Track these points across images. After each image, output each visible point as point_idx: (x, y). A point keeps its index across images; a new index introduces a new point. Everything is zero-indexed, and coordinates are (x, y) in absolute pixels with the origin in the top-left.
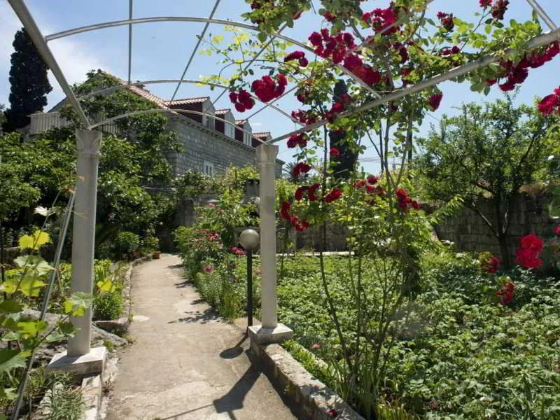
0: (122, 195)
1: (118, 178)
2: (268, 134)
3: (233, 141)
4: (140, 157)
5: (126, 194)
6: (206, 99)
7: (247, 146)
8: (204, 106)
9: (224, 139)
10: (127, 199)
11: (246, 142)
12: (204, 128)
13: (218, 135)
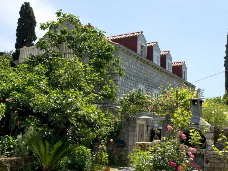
0: (79, 112)
1: (77, 96)
2: (183, 63)
3: (159, 67)
4: (93, 78)
5: (84, 112)
6: (140, 33)
7: (169, 72)
8: (138, 38)
9: (153, 66)
10: (84, 116)
11: (168, 69)
12: (139, 56)
13: (148, 63)
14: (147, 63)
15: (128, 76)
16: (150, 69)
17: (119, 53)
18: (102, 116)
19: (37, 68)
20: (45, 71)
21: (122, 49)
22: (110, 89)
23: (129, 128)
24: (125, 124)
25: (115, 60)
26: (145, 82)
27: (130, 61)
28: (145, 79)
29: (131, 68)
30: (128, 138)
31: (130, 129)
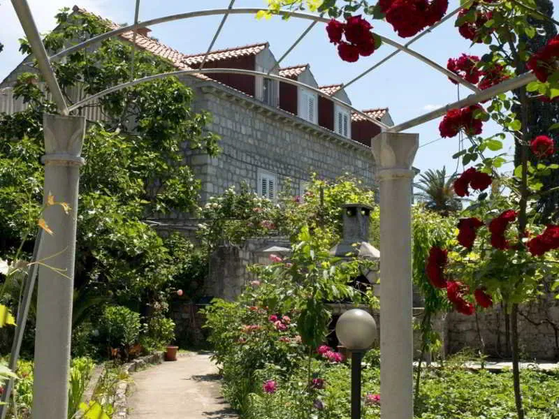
1: (105, 205)
2: (384, 112)
3: (315, 128)
4: (142, 164)
5: (119, 235)
6: (263, 47)
7: (342, 139)
8: (257, 61)
9: (297, 125)
10: (121, 244)
11: (340, 132)
12: (258, 104)
13: (284, 118)
14: (282, 119)
15: (233, 153)
16: (289, 133)
17: (208, 100)
18: (158, 244)
19: (19, 147)
20: (38, 151)
21: (214, 90)
22: (183, 187)
23: (223, 271)
24: (214, 261)
25: (197, 119)
26: (278, 165)
27: (237, 117)
28: (277, 157)
29: (240, 133)
30: (222, 290)
31: (226, 272)
